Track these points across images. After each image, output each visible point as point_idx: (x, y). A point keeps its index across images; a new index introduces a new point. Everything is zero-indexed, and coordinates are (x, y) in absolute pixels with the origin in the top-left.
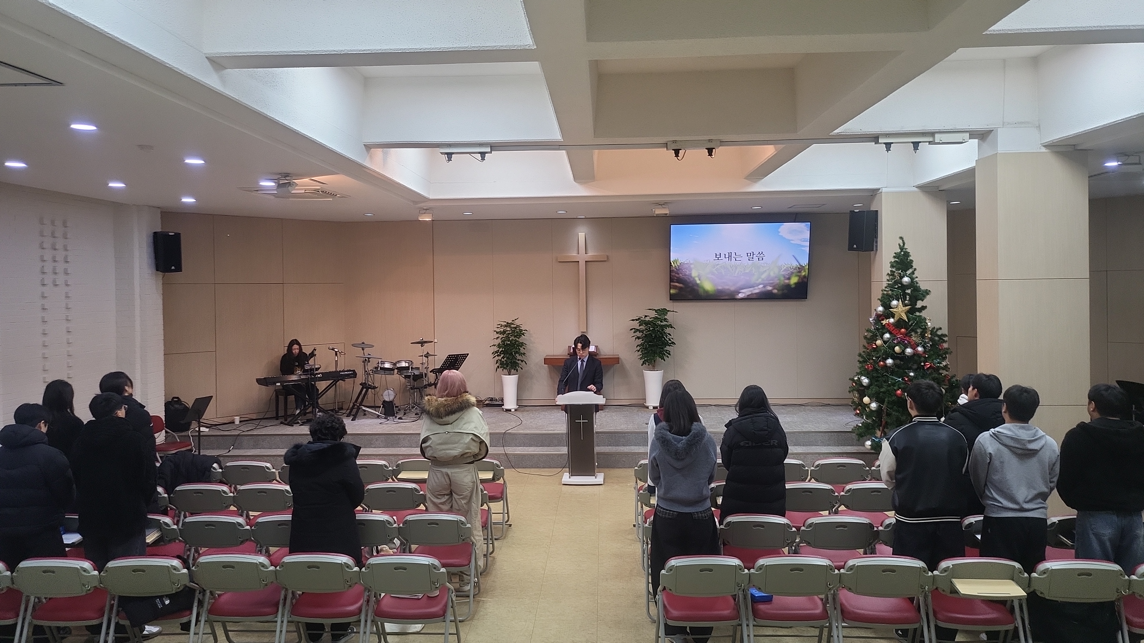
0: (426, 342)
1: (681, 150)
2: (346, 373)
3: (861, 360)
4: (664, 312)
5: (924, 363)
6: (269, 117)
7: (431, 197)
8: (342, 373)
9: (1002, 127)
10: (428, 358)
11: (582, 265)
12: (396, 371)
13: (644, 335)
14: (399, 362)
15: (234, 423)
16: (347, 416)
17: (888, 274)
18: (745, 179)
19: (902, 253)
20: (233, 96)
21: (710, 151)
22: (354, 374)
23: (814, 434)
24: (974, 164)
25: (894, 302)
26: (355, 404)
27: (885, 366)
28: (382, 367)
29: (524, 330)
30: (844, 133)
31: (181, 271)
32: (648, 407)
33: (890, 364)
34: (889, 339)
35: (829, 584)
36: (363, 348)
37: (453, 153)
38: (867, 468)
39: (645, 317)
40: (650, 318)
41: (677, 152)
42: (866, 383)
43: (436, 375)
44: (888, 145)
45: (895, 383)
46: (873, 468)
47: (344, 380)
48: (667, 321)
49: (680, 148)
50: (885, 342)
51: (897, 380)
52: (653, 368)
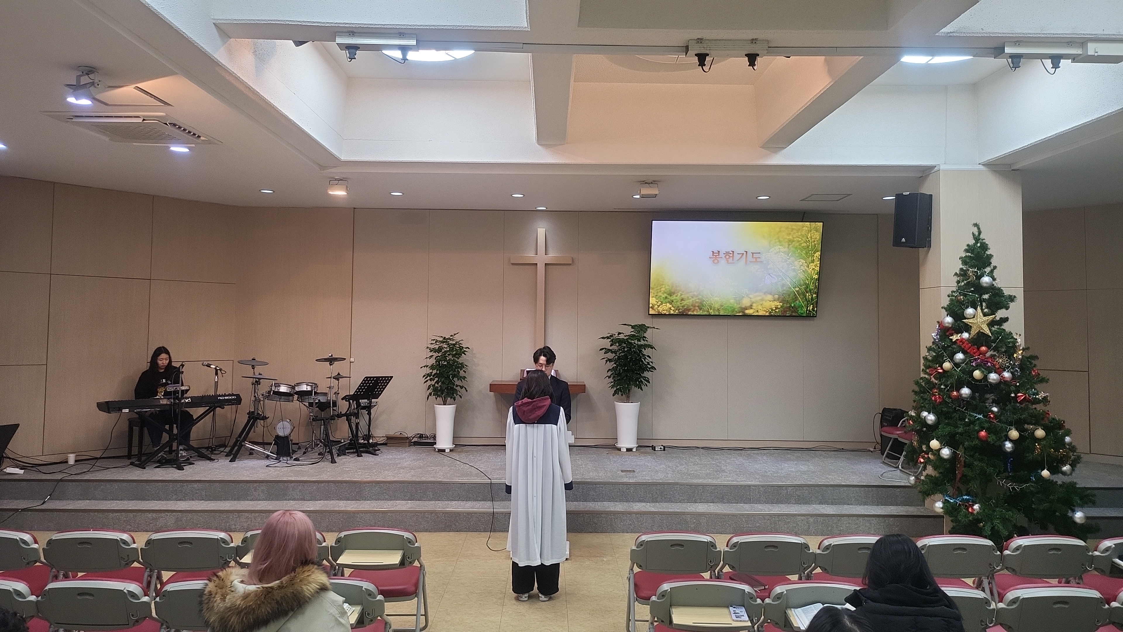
0: (336, 359)
1: (708, 55)
2: (226, 398)
3: (917, 389)
4: (641, 328)
5: (1016, 395)
7: (343, 158)
8: (221, 398)
10: (338, 380)
11: (541, 268)
12: (296, 396)
13: (617, 357)
14: (299, 384)
15: (67, 462)
16: (226, 456)
17: (956, 274)
18: (763, 147)
19: (979, 245)
21: (752, 58)
22: (237, 400)
23: (845, 489)
25: (970, 311)
26: (239, 439)
27: (960, 398)
28: (276, 390)
29: (466, 348)
30: (956, 33)
32: (619, 449)
33: (966, 394)
34: (963, 361)
36: (252, 366)
37: (357, 47)
39: (618, 335)
40: (626, 336)
41: (702, 58)
42: (931, 420)
43: (350, 403)
44: (1016, 59)
45: (975, 422)
46: (1007, 552)
47: (222, 406)
48: (647, 341)
49: (707, 52)
50: (957, 365)
51: (976, 416)
52: (628, 399)
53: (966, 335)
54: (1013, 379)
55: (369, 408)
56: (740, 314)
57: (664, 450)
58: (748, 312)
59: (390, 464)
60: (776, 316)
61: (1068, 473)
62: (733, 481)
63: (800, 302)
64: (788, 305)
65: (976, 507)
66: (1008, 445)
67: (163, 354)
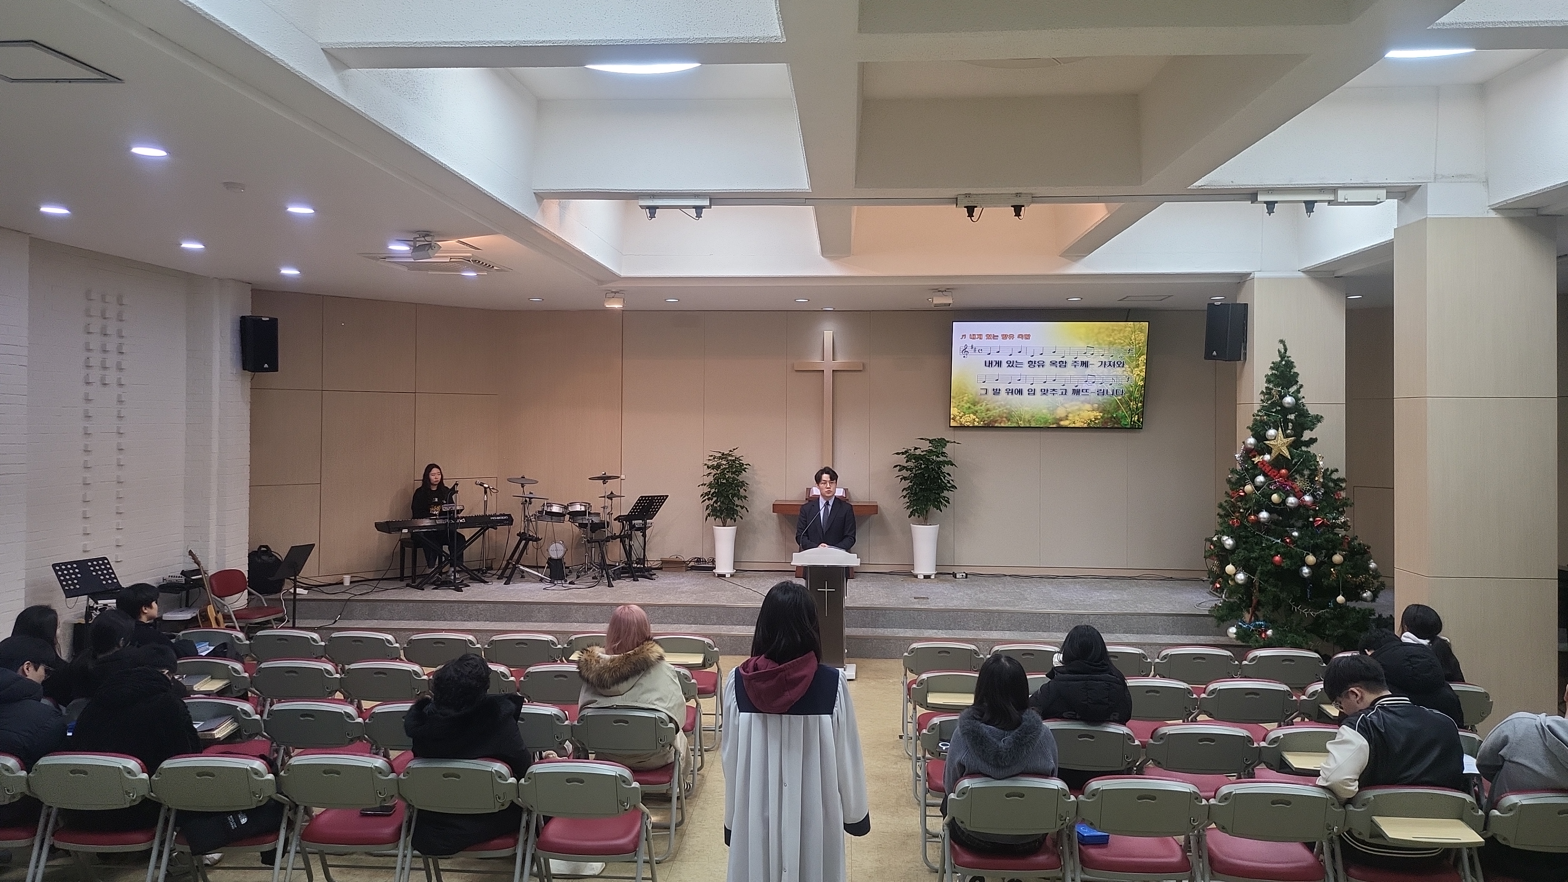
0: (610, 478)
1: (976, 207)
2: (498, 518)
3: (1222, 513)
4: (941, 443)
5: (1314, 519)
6: (406, 142)
7: (623, 274)
8: (493, 518)
9: (1433, 181)
10: (611, 500)
11: (828, 374)
12: (567, 516)
13: (913, 475)
14: (572, 504)
15: (342, 583)
16: (498, 579)
17: (1262, 392)
18: (1062, 255)
19: (1283, 363)
20: (358, 108)
21: (1018, 210)
22: (509, 520)
23: (1152, 617)
24: (1390, 236)
25: (1272, 432)
26: (510, 561)
27: (1258, 521)
28: (549, 510)
29: (746, 465)
30: (1209, 186)
31: (277, 371)
32: (916, 576)
33: (1264, 518)
34: (1264, 483)
35: (1194, 820)
36: (522, 484)
37: (657, 207)
38: (1236, 662)
39: (914, 450)
40: (922, 452)
41: (970, 210)
42: (1229, 545)
43: (623, 524)
44: (1271, 206)
45: (1271, 546)
46: (1245, 662)
47: (495, 527)
48: (945, 456)
49: (976, 205)
50: (1257, 488)
51: (1274, 541)
52: (925, 522)
53: (1267, 457)
54: (1314, 503)
55: (643, 529)
56: (1054, 426)
57: (966, 577)
58: (1062, 423)
59: (670, 588)
60: (1095, 428)
61: (1369, 599)
62: (1032, 608)
63: (1123, 412)
64: (1109, 416)
65: (1270, 632)
66: (1306, 570)
67: (435, 470)
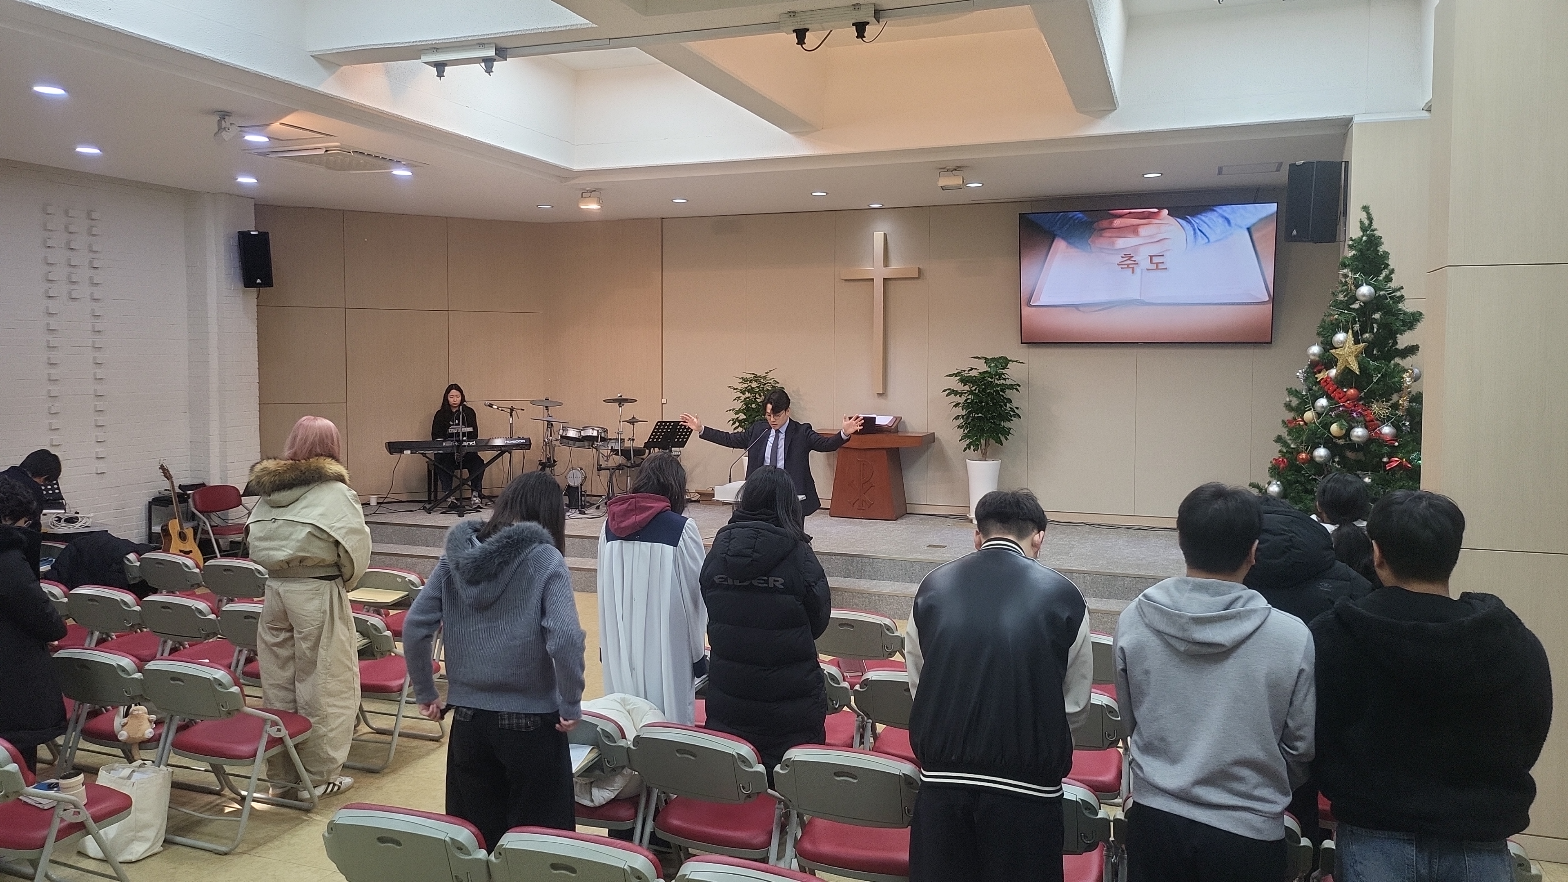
0: (628, 401)
1: (808, 30)
2: (513, 442)
4: (1000, 363)
5: (1390, 459)
7: (576, 168)
10: (633, 424)
11: (879, 284)
12: (588, 442)
13: (969, 401)
14: (583, 428)
15: (369, 504)
18: (1080, 112)
19: (1364, 238)
21: (861, 30)
25: (1340, 337)
27: (1312, 460)
28: (564, 435)
31: (272, 286)
33: (1321, 457)
34: (1326, 408)
36: (546, 407)
37: (445, 63)
39: (969, 371)
40: (979, 373)
41: (800, 36)
47: (509, 451)
48: (1008, 379)
49: (806, 27)
50: (1318, 415)
52: (984, 457)
53: (1333, 372)
54: (1396, 437)
60: (1206, 342)
67: (454, 392)
